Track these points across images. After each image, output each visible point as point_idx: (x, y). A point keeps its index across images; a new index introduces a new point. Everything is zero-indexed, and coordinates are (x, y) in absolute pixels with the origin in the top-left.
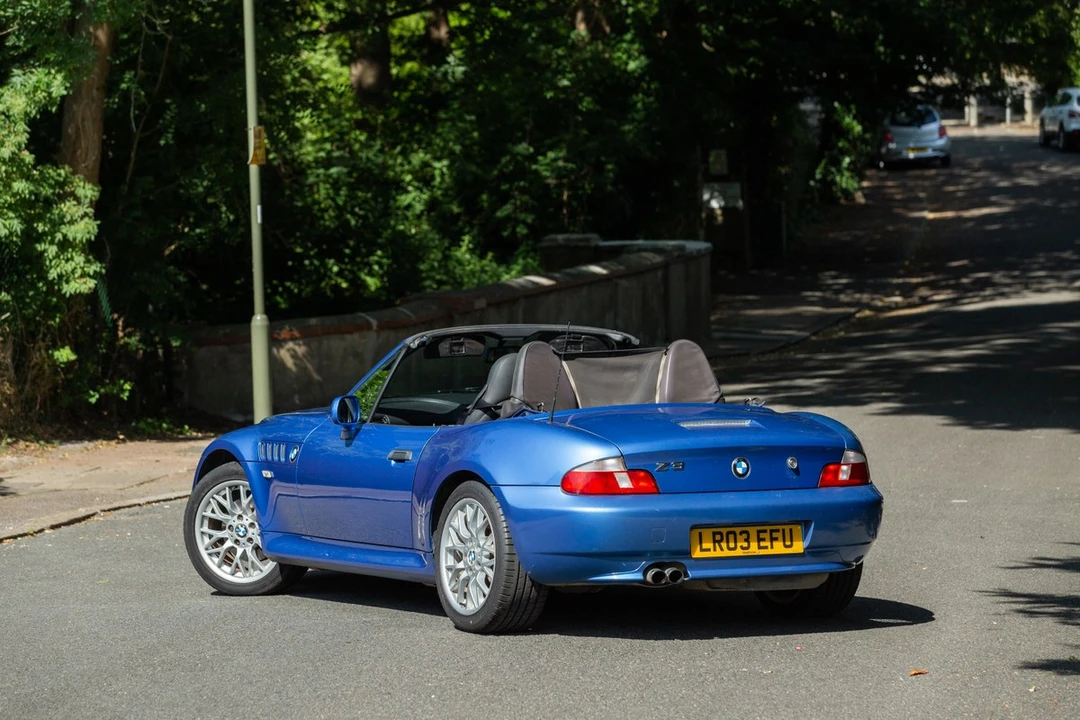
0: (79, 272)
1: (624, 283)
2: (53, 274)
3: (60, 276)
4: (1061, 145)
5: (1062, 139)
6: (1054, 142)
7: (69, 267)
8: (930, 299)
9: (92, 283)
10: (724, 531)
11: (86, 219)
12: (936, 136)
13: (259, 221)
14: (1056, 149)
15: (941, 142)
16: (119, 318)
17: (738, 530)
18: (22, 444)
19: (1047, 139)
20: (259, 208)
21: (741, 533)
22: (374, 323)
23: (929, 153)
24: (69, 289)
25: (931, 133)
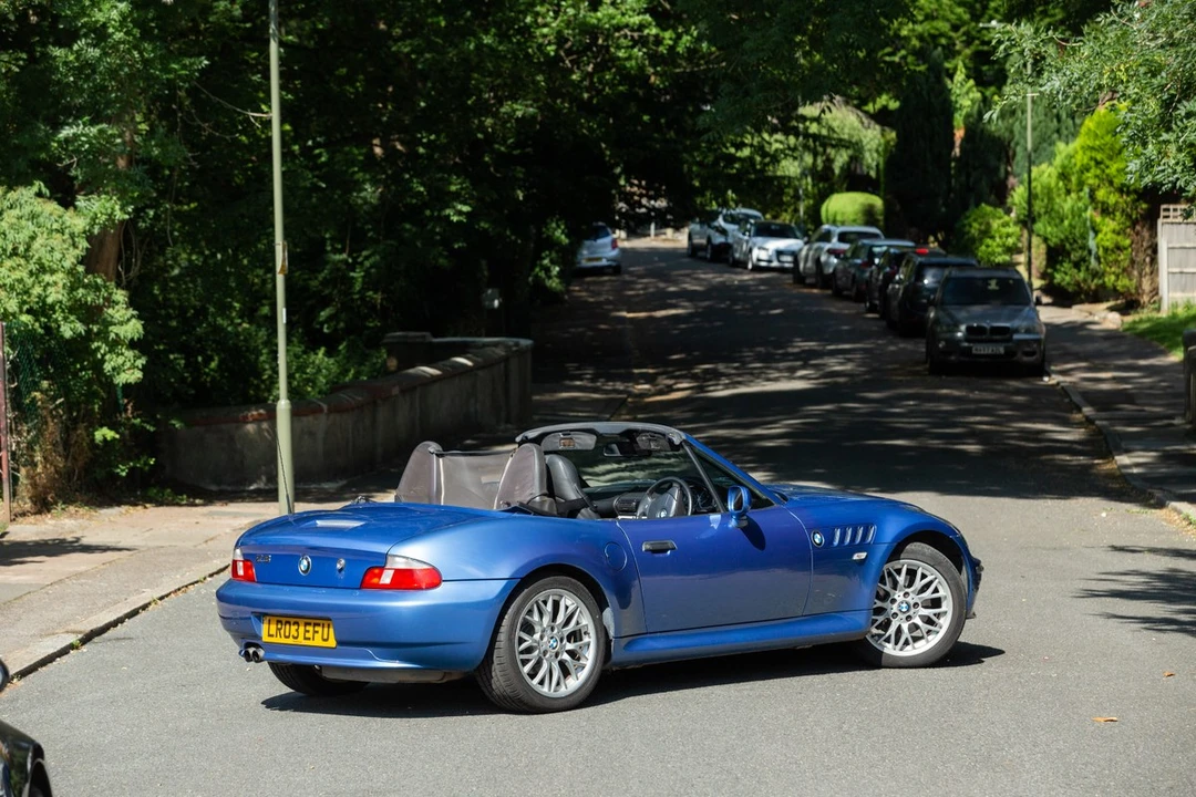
0: (128, 364)
1: (480, 373)
2: (107, 367)
3: (114, 369)
4: (709, 256)
5: (709, 251)
6: (701, 254)
7: (120, 360)
8: (675, 387)
9: (139, 375)
10: (284, 620)
11: (134, 321)
12: (609, 248)
13: (285, 321)
14: (704, 259)
15: (614, 253)
16: (128, 403)
17: (292, 620)
18: (72, 509)
19: (694, 250)
20: (284, 310)
21: (294, 624)
22: (325, 407)
23: (604, 262)
24: (121, 379)
25: (604, 246)
